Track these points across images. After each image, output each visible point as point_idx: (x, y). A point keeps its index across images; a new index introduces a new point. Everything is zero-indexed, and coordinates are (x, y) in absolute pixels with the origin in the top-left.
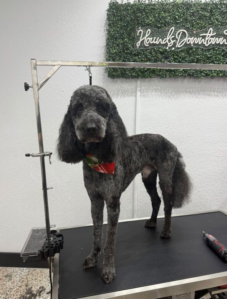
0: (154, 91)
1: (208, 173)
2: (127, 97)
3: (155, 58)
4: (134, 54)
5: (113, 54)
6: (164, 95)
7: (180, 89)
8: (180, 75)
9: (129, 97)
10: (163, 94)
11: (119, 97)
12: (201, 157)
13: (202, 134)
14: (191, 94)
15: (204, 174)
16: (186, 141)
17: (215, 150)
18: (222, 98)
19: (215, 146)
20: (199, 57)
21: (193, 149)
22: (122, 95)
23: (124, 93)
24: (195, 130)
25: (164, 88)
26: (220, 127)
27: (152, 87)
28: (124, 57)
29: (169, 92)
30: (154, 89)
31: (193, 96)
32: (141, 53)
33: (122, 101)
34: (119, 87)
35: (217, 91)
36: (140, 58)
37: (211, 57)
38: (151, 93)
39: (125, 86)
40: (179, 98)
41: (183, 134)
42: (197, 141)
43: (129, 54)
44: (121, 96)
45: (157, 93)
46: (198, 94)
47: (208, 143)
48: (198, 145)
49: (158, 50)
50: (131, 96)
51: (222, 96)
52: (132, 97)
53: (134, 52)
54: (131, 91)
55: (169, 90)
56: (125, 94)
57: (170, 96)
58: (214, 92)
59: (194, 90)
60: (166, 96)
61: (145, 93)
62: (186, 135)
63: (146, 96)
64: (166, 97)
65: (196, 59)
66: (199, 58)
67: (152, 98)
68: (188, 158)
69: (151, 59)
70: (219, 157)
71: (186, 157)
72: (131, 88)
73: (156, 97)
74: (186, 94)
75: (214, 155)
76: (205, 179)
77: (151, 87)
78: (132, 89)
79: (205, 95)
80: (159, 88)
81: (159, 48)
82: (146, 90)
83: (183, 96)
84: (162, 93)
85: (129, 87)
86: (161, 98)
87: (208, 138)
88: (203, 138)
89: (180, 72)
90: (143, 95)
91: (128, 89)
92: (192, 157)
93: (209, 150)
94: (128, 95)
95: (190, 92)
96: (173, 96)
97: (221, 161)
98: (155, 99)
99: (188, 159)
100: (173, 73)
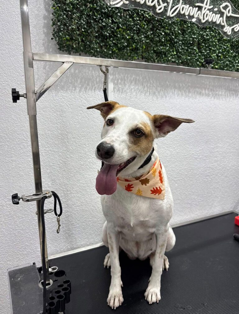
0: (133, 83)
1: (197, 199)
2: (92, 90)
3: (138, 28)
4: (105, 13)
5: (68, 4)
6: (147, 91)
7: (167, 83)
8: (173, 62)
9: (95, 91)
10: (146, 89)
11: (78, 90)
12: (191, 179)
13: (191, 148)
14: (181, 91)
15: (193, 201)
16: (175, 159)
17: (205, 168)
18: (213, 98)
19: (205, 162)
20: (195, 36)
21: (182, 169)
22: (82, 86)
23: (87, 82)
24: (184, 143)
25: (148, 79)
26: (211, 138)
27: (131, 77)
28: (88, 16)
29: (153, 86)
30: (133, 79)
31: (182, 94)
32: (116, 14)
33: (83, 97)
34: (77, 71)
35: (209, 89)
36: (115, 23)
37: (208, 40)
38: (129, 86)
39: (87, 71)
40: (166, 97)
41: (171, 149)
42: (187, 158)
43: (97, 11)
44: (81, 88)
45: (137, 87)
46: (188, 91)
47: (198, 159)
48: (187, 163)
49: (143, 15)
50: (98, 89)
51: (213, 95)
52: (100, 92)
53: (104, 9)
54: (98, 80)
55: (153, 83)
56: (88, 85)
57: (154, 93)
58: (205, 90)
59: (184, 85)
60: (150, 92)
61: (120, 86)
62: (174, 150)
63: (121, 90)
64: (150, 94)
65: (191, 39)
66: (194, 38)
67: (131, 95)
68: (176, 183)
69: (132, 27)
70: (209, 176)
71: (174, 181)
72: (97, 74)
73: (136, 93)
74: (175, 90)
75: (204, 175)
76: (194, 207)
77: (129, 76)
78: (99, 76)
79: (196, 93)
80: (141, 78)
81: (145, 12)
82: (121, 80)
83: (171, 93)
84: (145, 87)
85: (93, 72)
86: (144, 95)
87: (198, 153)
88: (193, 154)
89: (172, 55)
90: (117, 88)
91: (92, 76)
92: (180, 181)
93: (199, 168)
94: (92, 88)
95: (180, 88)
96: (159, 92)
97: (210, 181)
98: (135, 96)
99: (176, 185)
100: (163, 56)
